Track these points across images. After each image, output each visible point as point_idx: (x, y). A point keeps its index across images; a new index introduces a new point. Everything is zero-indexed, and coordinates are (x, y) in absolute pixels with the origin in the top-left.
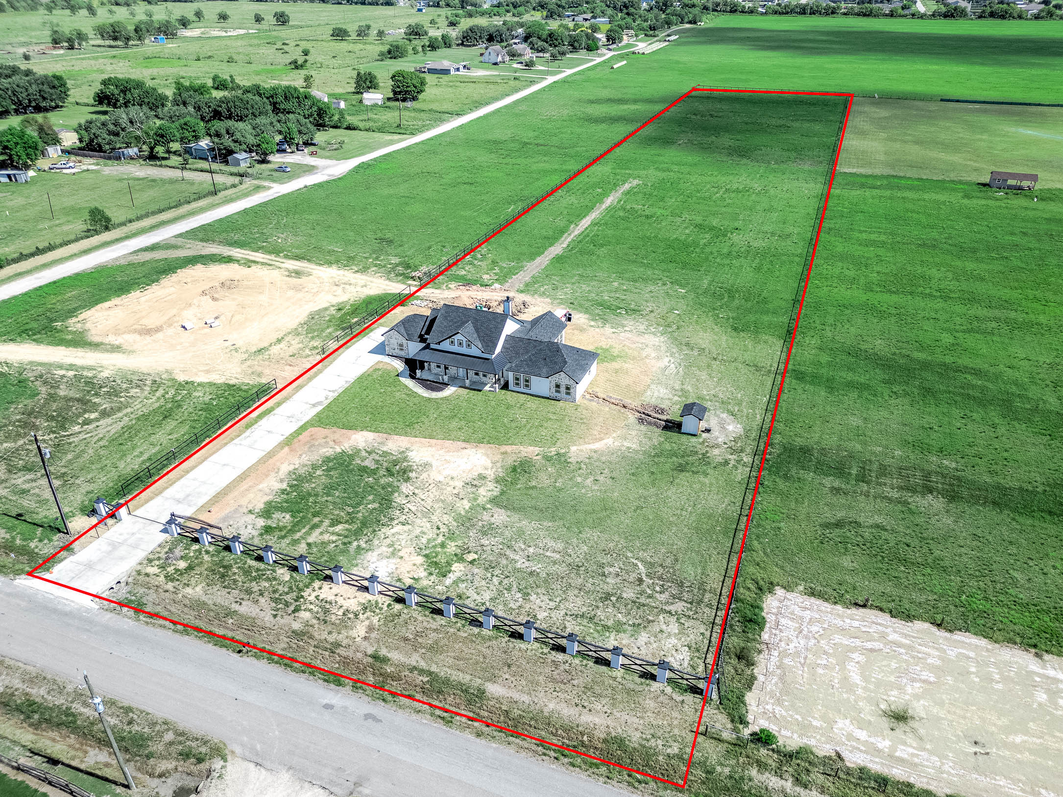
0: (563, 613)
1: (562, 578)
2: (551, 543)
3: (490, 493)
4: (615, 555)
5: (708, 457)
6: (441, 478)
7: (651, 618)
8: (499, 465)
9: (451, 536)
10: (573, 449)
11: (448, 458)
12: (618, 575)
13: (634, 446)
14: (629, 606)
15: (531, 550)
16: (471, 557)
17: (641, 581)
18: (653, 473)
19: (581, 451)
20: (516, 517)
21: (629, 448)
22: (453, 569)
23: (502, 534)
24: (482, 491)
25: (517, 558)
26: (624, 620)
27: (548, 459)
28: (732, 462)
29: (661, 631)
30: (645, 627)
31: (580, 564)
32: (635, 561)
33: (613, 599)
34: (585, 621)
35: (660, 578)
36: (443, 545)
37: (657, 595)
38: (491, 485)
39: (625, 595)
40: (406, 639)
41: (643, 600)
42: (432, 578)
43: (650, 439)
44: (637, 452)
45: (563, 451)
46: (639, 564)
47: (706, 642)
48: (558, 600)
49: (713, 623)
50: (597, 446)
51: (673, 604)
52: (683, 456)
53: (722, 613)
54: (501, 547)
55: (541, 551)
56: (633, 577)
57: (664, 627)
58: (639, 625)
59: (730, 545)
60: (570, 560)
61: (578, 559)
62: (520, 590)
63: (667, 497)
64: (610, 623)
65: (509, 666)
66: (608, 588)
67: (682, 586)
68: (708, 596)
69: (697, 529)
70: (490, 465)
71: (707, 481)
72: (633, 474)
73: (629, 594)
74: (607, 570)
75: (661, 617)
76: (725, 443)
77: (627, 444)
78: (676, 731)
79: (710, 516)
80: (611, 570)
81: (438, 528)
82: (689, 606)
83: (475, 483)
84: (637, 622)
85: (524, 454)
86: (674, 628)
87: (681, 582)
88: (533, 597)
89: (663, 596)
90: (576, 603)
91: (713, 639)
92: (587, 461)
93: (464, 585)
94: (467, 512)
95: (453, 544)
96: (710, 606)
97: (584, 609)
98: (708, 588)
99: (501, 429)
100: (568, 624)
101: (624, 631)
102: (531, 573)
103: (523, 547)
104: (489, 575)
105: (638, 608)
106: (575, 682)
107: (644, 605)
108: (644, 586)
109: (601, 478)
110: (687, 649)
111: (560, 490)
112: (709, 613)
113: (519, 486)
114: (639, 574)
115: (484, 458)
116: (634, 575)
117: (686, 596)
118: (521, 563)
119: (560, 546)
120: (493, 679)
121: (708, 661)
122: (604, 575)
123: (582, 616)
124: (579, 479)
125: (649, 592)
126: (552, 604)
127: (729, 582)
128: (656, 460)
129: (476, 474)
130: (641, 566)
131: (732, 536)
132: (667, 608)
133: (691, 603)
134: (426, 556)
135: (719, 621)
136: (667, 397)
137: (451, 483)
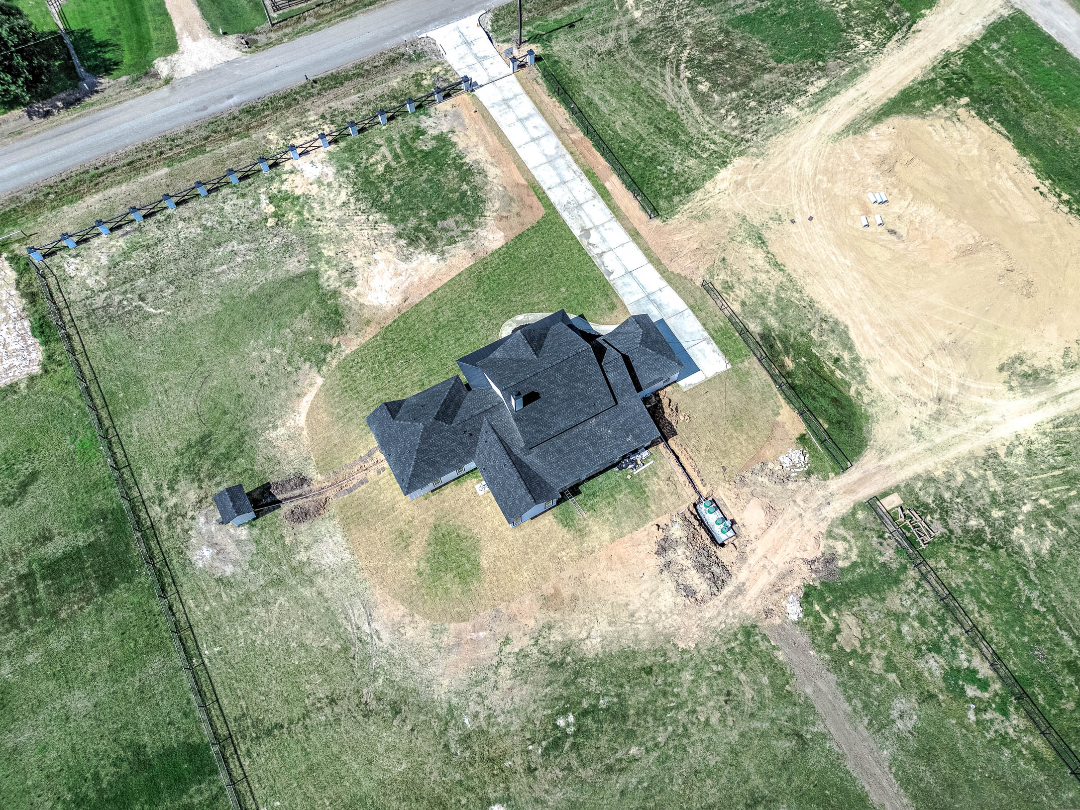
0: (170, 236)
1: (196, 258)
2: (232, 275)
3: (326, 277)
4: (178, 304)
5: (193, 480)
6: (377, 256)
7: (112, 277)
8: (356, 307)
9: (303, 223)
10: (320, 381)
11: (403, 278)
12: (161, 291)
13: (274, 434)
14: (132, 275)
15: (239, 260)
16: (271, 222)
17: (142, 299)
18: (225, 413)
19: (311, 385)
20: (281, 275)
21: (275, 427)
22: (271, 206)
23: (274, 254)
24: (333, 273)
25: (242, 247)
26: (127, 263)
27: (328, 348)
28: (166, 493)
29: (97, 274)
30: (110, 268)
31: (195, 278)
32: (159, 311)
33: (148, 272)
34: (151, 242)
35: (130, 312)
36: (299, 213)
37: (121, 298)
38: (334, 284)
39: (143, 280)
40: (242, 153)
41: (128, 285)
42: (275, 191)
43: (268, 459)
44: (264, 429)
45: (324, 368)
46: (154, 311)
47: (63, 290)
48: (182, 242)
49: (68, 307)
50: (305, 404)
51: (106, 299)
52: (217, 460)
53: (67, 319)
54: (263, 245)
55: (231, 264)
56: (150, 297)
57: (98, 278)
58: (115, 267)
59: (101, 384)
60: (206, 274)
61: (200, 279)
62: (213, 228)
63: (188, 395)
64: (134, 254)
65: (168, 186)
66: (159, 275)
67: (110, 318)
68: (86, 326)
69: (138, 381)
70: (361, 300)
71: (172, 445)
72: (240, 396)
73: (140, 282)
74: (172, 288)
75: (105, 283)
76: (193, 518)
77: (281, 431)
78: (45, 227)
79: (137, 404)
80: (170, 291)
81: (319, 220)
82: (93, 307)
83: (348, 275)
84: (118, 268)
85: (350, 336)
86: (90, 282)
87: (113, 321)
88: (199, 230)
89: (117, 300)
90: (167, 249)
91: (60, 295)
92: (295, 378)
93: (250, 202)
94: (319, 248)
95: (295, 220)
96: (80, 318)
97: (159, 249)
98: (90, 331)
99: (405, 344)
100: (160, 232)
101: (120, 256)
102: (219, 245)
103: (248, 258)
104: (244, 221)
105: (126, 278)
106: (122, 207)
107: (124, 283)
108: (136, 297)
109: (261, 368)
110: (72, 275)
111: (279, 326)
112: (77, 312)
113: (314, 302)
114: (147, 304)
115: (376, 303)
116: (150, 300)
117: (100, 312)
118: (234, 245)
119: (223, 279)
120: (169, 175)
121: (54, 278)
122: (171, 282)
123: (156, 244)
124: (277, 351)
125: (129, 296)
126: (182, 235)
127: (78, 348)
128: (237, 434)
129: (359, 283)
130: (151, 310)
131: (106, 396)
132: (106, 294)
133: (94, 310)
134: (298, 198)
135: (66, 311)
136: (315, 549)
137: (363, 259)
